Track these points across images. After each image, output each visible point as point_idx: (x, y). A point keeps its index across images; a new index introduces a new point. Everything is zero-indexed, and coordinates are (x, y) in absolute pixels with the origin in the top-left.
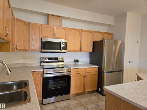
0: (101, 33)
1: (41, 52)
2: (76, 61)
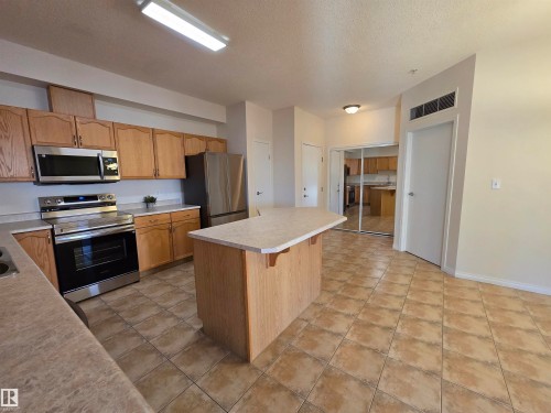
0: (201, 138)
1: (37, 182)
2: (150, 201)
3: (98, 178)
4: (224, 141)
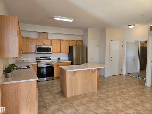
0: (74, 41)
1: (36, 53)
2: (59, 59)
3: (47, 53)
4: (82, 41)
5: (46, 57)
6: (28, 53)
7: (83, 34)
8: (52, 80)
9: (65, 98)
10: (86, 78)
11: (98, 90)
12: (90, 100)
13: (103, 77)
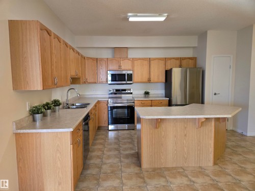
2: (147, 93)
3: (125, 82)
4: (194, 59)
5: (125, 90)
6: (95, 83)
7: (196, 45)
8: (131, 131)
9: (138, 168)
10: (185, 135)
11: (215, 164)
12: (189, 183)
13: (242, 135)
